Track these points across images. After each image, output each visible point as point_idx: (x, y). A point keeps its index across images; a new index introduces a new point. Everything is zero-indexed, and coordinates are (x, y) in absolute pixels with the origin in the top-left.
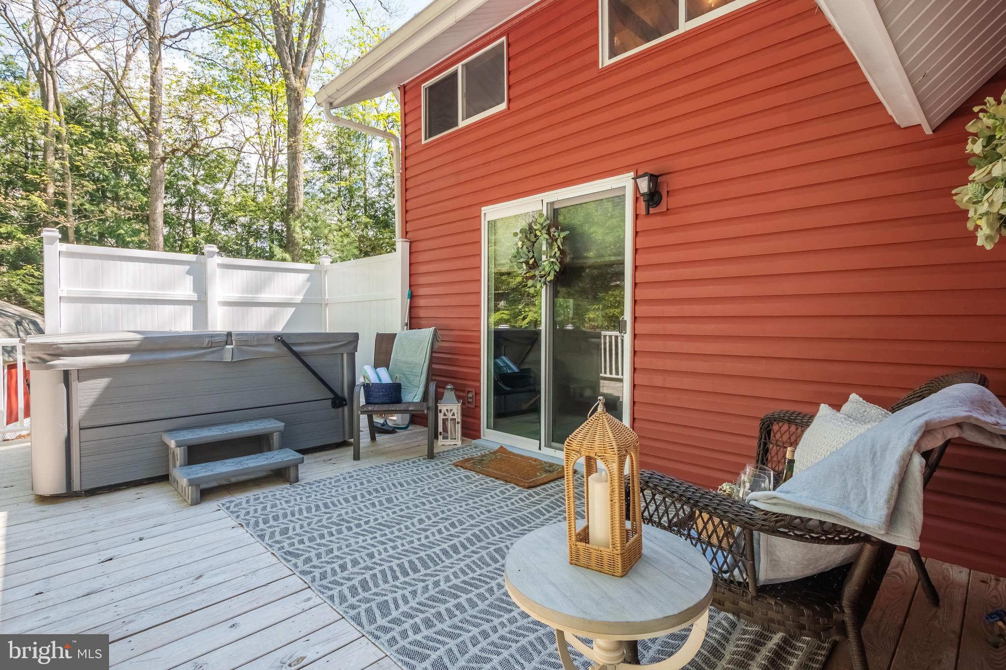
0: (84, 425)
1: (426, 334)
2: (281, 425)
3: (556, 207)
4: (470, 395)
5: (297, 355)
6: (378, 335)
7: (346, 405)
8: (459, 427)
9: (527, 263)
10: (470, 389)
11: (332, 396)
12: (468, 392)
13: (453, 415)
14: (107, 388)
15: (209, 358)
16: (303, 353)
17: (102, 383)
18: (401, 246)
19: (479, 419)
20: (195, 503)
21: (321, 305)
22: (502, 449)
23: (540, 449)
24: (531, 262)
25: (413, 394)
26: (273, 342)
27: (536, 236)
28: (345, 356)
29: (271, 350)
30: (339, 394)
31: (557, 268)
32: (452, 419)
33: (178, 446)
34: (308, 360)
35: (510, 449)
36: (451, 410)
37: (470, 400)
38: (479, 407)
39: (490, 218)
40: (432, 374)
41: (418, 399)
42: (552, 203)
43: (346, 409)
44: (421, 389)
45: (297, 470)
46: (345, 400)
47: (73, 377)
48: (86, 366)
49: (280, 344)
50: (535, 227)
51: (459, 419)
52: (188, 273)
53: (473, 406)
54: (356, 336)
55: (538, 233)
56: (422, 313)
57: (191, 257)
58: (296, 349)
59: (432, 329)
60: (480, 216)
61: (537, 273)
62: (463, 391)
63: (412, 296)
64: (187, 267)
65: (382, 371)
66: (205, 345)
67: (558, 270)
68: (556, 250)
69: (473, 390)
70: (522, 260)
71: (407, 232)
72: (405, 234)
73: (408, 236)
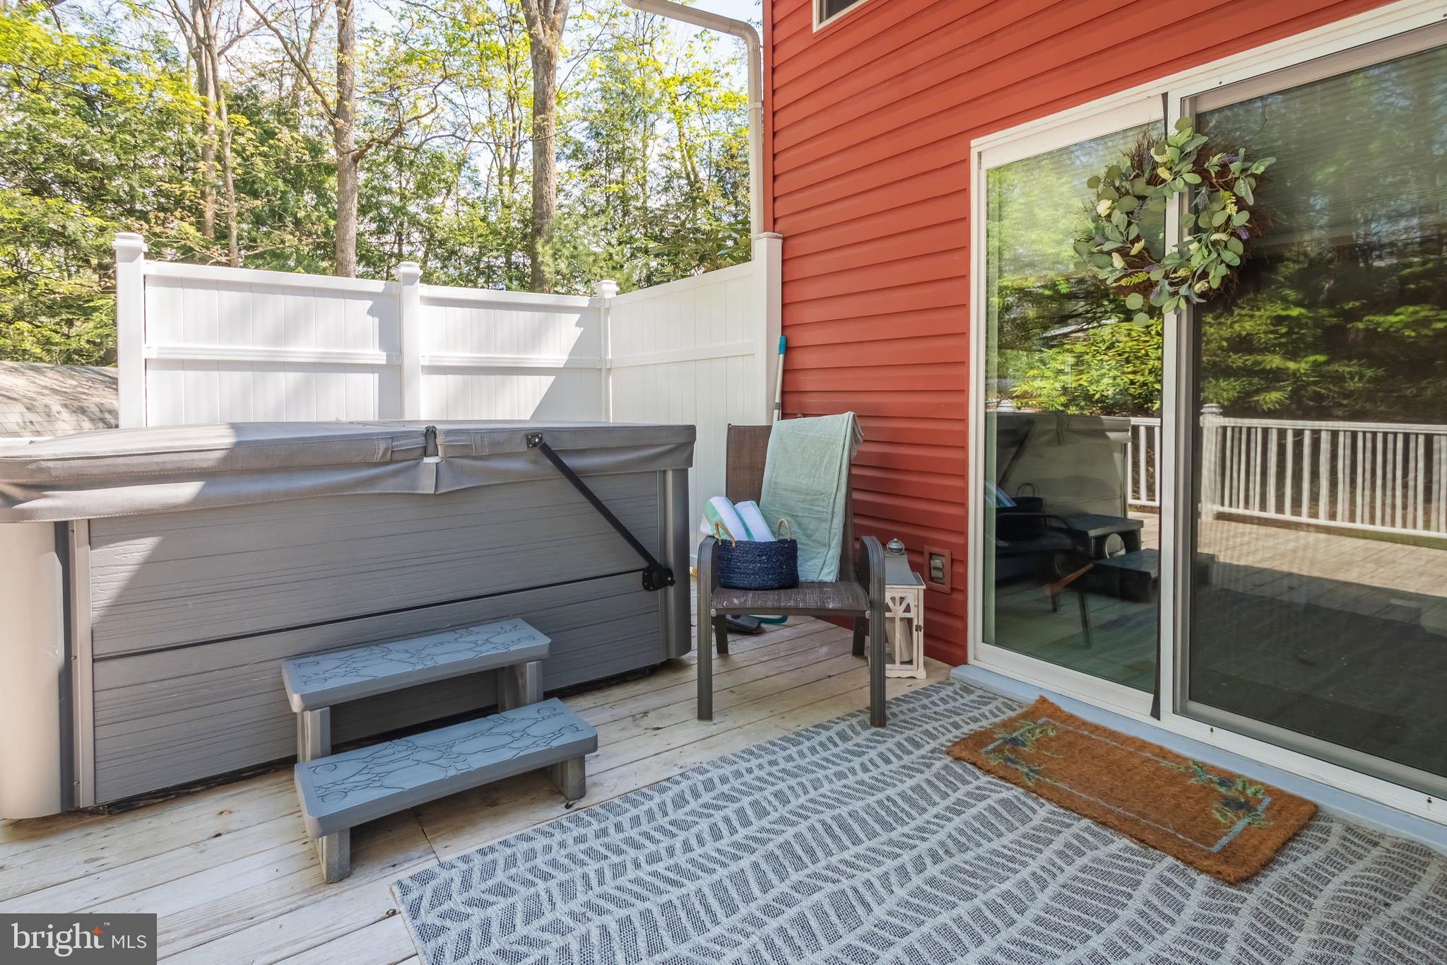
0: (103, 648)
1: (839, 426)
2: (543, 641)
4: (937, 562)
5: (573, 476)
6: (731, 429)
7: (672, 583)
8: (919, 637)
9: (1124, 253)
10: (936, 550)
11: (644, 564)
12: (931, 555)
13: (908, 609)
14: (151, 562)
15: (388, 487)
16: (587, 472)
17: (139, 551)
18: (764, 247)
19: (964, 618)
20: (338, 876)
21: (600, 371)
22: (1044, 708)
23: (1156, 713)
24: (1135, 249)
25: (819, 562)
26: (523, 447)
27: (1155, 181)
28: (670, 476)
29: (515, 465)
30: (657, 558)
31: (1232, 257)
32: (902, 619)
34: (595, 486)
35: (1067, 708)
36: (902, 599)
37: (935, 573)
38: (964, 591)
39: (990, 162)
41: (829, 574)
43: (671, 590)
44: (834, 552)
45: (583, 768)
46: (669, 572)
47: (78, 537)
48: (107, 511)
49: (537, 451)
51: (919, 620)
52: (371, 312)
53: (946, 588)
54: (691, 430)
55: (1163, 174)
56: (808, 382)
57: (377, 286)
58: (571, 462)
59: (848, 416)
60: (966, 161)
61: (1156, 275)
62: (921, 553)
63: (787, 349)
64: (370, 303)
65: (749, 510)
66: (378, 457)
67: (1236, 262)
68: (1232, 210)
69: (947, 552)
71: (775, 220)
72: (772, 222)
73: (778, 227)
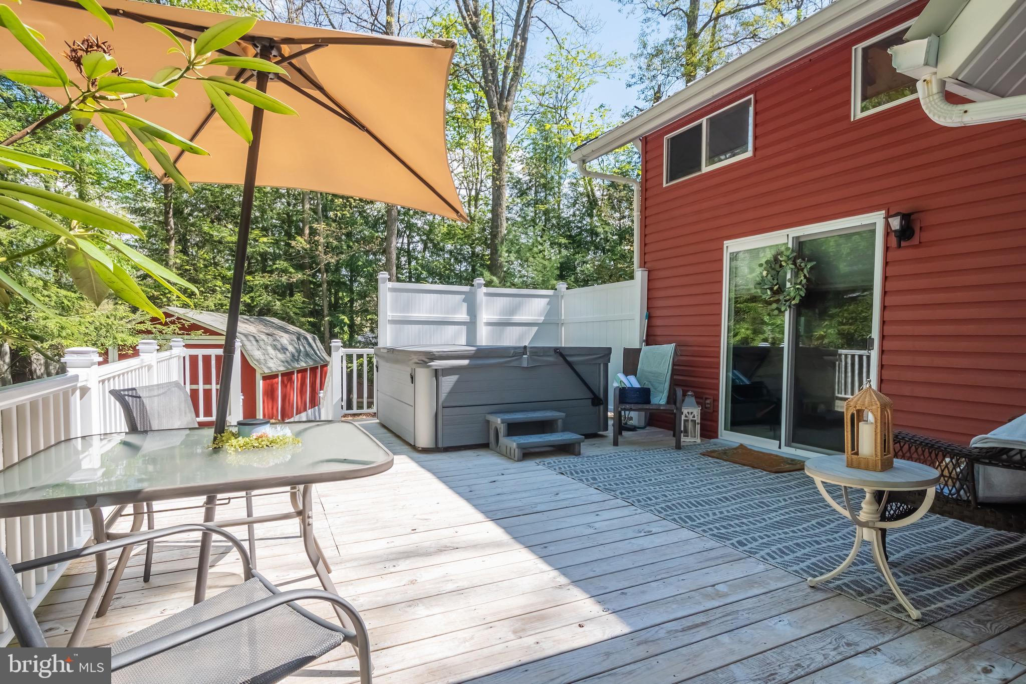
0: (445, 405)
1: (669, 349)
2: (563, 414)
3: (802, 240)
4: (708, 401)
5: (570, 364)
6: (625, 349)
7: (602, 404)
8: (698, 427)
9: (771, 289)
10: (707, 396)
11: (593, 397)
12: (706, 399)
13: (694, 417)
14: (457, 382)
15: (514, 364)
16: (574, 362)
17: (454, 378)
18: (640, 275)
19: (717, 422)
20: (520, 460)
21: (558, 324)
22: (742, 446)
23: (780, 448)
24: (776, 288)
25: (659, 398)
26: (552, 353)
27: (781, 266)
28: (602, 365)
29: (551, 359)
30: (597, 394)
31: (802, 293)
32: (692, 420)
33: (502, 423)
34: (577, 368)
35: (749, 447)
36: (692, 413)
37: (707, 406)
38: (717, 411)
39: (731, 250)
40: (674, 383)
41: (663, 401)
42: (798, 238)
43: (602, 407)
44: (666, 394)
45: (579, 447)
46: (601, 400)
47: (440, 373)
48: (447, 367)
49: (558, 354)
50: (781, 259)
51: (698, 420)
52: (464, 300)
53: (711, 411)
54: (609, 350)
55: (784, 264)
56: (658, 331)
57: (466, 289)
58: (569, 359)
59: (673, 345)
60: (722, 249)
62: (702, 398)
63: (650, 317)
64: (464, 296)
65: (632, 378)
66: (511, 355)
67: (802, 295)
68: (802, 278)
69: (712, 397)
70: (766, 287)
71: (645, 263)
72: (643, 264)
73: (646, 266)
